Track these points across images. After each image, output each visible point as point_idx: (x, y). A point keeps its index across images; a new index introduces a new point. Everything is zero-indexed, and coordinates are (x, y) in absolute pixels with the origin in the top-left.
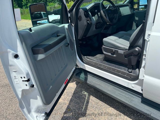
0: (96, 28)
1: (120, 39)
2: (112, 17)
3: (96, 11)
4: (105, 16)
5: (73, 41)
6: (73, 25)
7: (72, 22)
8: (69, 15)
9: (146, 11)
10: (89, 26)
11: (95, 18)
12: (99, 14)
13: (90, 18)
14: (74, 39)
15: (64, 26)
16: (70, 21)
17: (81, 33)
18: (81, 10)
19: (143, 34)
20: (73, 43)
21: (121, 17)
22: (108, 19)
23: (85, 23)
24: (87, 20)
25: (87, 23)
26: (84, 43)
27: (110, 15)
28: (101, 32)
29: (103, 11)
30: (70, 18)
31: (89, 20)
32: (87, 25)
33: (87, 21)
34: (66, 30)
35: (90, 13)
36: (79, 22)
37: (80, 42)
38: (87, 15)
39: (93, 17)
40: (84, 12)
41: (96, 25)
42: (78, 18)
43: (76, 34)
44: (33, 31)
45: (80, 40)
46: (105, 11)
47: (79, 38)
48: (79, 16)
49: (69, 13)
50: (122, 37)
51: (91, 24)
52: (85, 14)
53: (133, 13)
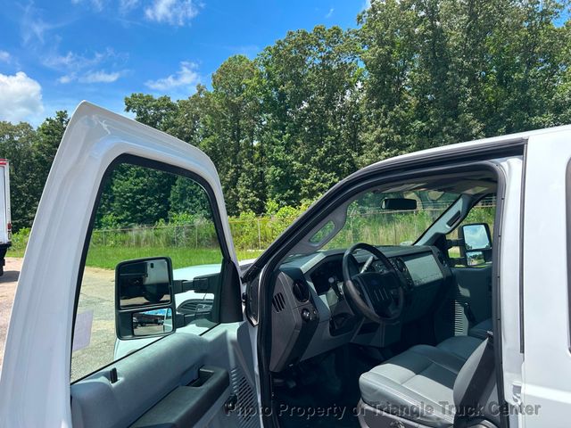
0: (332, 331)
1: (420, 378)
2: (385, 298)
3: (331, 280)
4: (362, 297)
5: (252, 382)
6: (255, 323)
7: (250, 313)
8: (244, 289)
9: (489, 270)
10: (309, 326)
11: (326, 300)
12: (341, 287)
13: (312, 301)
14: (256, 370)
15: (224, 334)
16: (244, 307)
17: (281, 349)
18: (282, 277)
19: (494, 376)
20: (251, 392)
21: (414, 291)
22: (371, 310)
23: (297, 319)
24: (302, 308)
25: (303, 318)
26: (292, 385)
27: (378, 293)
28: (352, 341)
29: (354, 282)
30: (245, 297)
31: (310, 307)
32: (303, 324)
33: (302, 313)
34: (230, 347)
35: (311, 284)
36: (275, 313)
37: (277, 381)
38: (301, 292)
39: (323, 297)
40: (292, 281)
41: (332, 323)
42: (272, 300)
43: (263, 354)
44: (121, 379)
45: (275, 375)
46: (359, 280)
47: (273, 367)
48: (275, 294)
49: (244, 281)
50: (426, 368)
51: (317, 319)
52: (294, 290)
53: (449, 274)
